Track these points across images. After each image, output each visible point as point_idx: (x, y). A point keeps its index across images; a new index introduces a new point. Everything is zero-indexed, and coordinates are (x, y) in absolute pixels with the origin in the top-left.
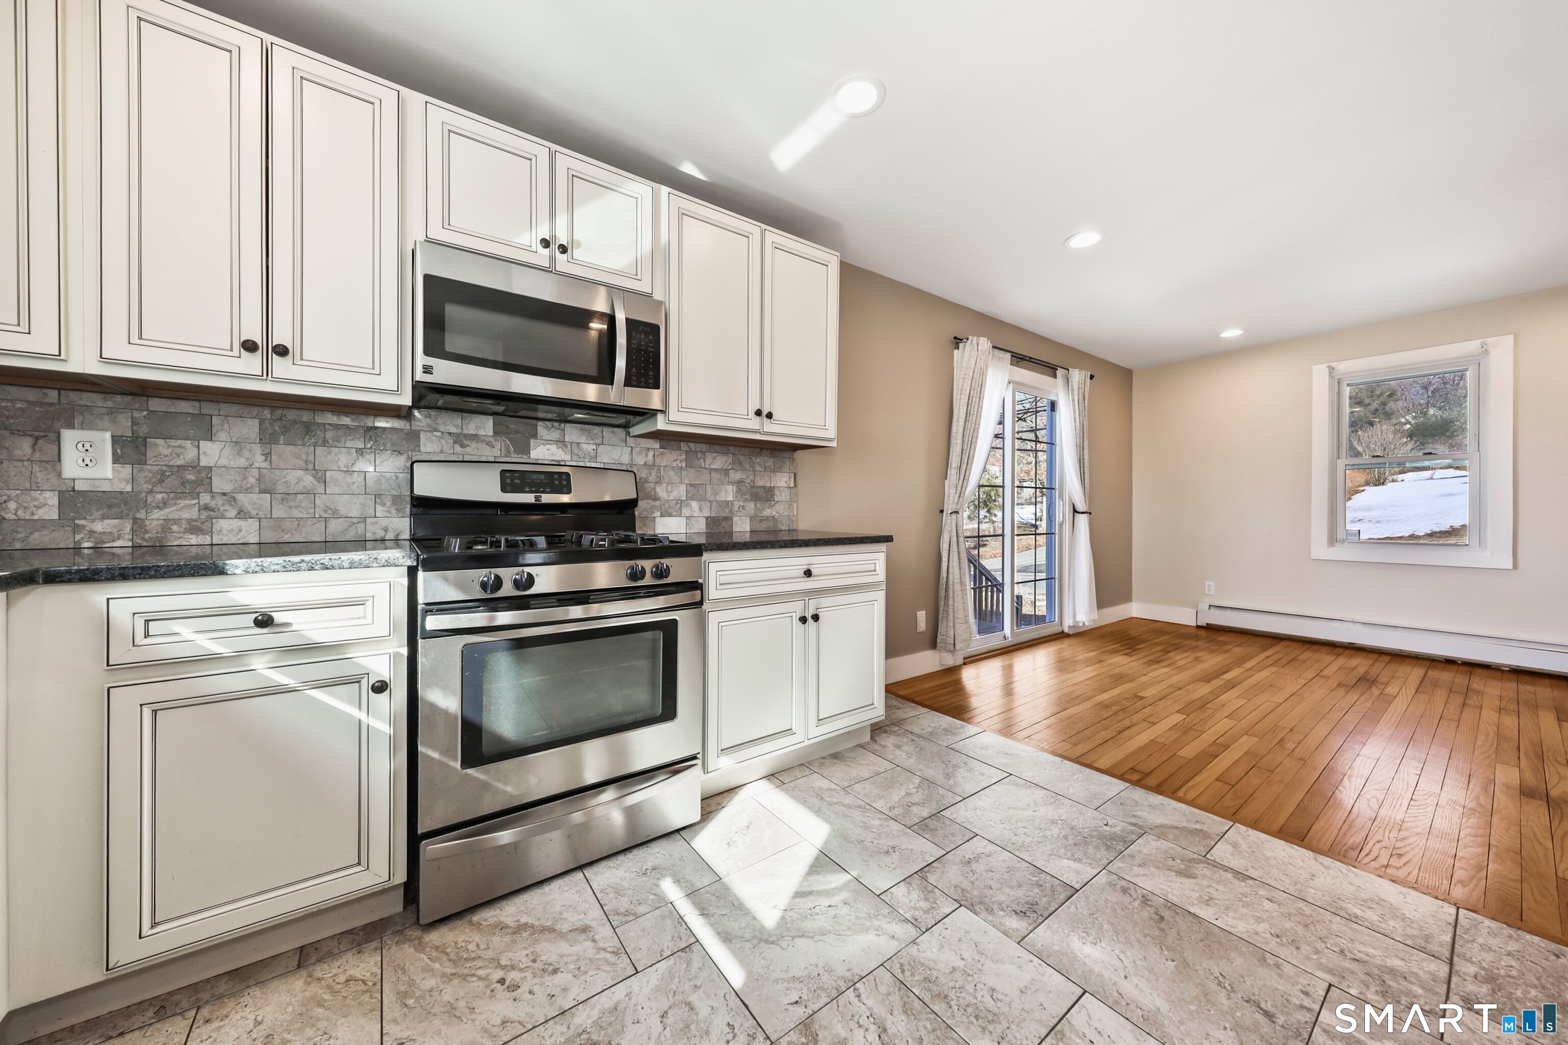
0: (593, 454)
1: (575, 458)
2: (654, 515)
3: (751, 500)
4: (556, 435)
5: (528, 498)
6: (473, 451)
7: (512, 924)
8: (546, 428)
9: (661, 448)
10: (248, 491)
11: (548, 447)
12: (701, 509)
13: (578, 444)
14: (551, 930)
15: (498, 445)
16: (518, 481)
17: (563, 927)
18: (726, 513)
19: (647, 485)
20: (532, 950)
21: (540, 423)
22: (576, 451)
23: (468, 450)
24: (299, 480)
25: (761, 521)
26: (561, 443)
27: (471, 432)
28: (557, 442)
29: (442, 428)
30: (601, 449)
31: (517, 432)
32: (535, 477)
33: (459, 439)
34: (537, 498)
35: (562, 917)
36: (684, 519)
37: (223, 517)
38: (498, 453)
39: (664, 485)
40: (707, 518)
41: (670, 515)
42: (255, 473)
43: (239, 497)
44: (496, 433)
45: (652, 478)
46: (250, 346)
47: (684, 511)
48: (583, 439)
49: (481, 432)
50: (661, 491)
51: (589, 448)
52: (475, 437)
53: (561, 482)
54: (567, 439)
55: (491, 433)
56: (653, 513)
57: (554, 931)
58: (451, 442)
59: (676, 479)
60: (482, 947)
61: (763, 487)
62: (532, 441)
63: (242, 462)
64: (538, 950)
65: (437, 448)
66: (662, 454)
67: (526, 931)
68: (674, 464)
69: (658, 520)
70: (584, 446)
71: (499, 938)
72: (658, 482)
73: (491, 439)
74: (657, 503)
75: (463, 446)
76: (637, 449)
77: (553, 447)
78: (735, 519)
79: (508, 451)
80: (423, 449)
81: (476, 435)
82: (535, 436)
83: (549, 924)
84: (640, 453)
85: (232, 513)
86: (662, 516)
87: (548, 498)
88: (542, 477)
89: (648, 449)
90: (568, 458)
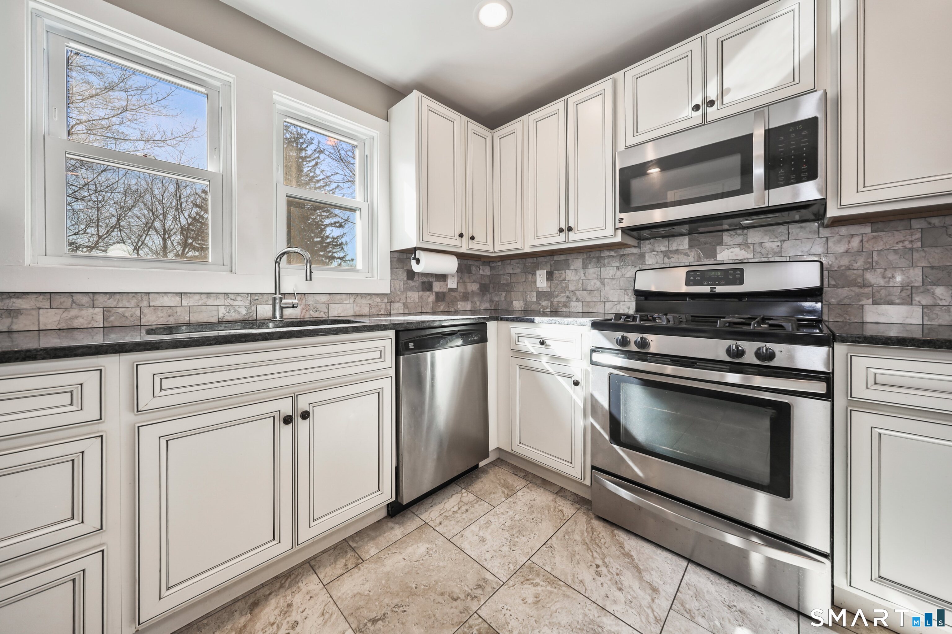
0: (777, 249)
1: (758, 255)
2: (861, 303)
4: (739, 239)
5: (705, 289)
6: (675, 259)
7: (626, 550)
8: (731, 236)
9: (872, 232)
10: (579, 290)
11: (732, 250)
13: (760, 243)
14: (639, 571)
15: (692, 254)
16: (699, 278)
17: (646, 576)
19: (848, 273)
20: (622, 569)
21: (725, 234)
22: (758, 249)
23: (672, 260)
24: (595, 284)
26: (745, 245)
27: (674, 248)
28: (739, 245)
29: (657, 249)
30: (786, 245)
31: (706, 243)
32: (713, 274)
33: (667, 254)
35: (651, 571)
36: (917, 308)
37: (572, 301)
38: (692, 260)
39: (879, 271)
41: (891, 303)
42: (581, 281)
43: (577, 292)
44: (691, 246)
45: (860, 263)
46: (561, 230)
47: (917, 298)
48: (766, 239)
49: (681, 247)
50: (873, 278)
51: (772, 245)
52: (677, 252)
53: (735, 276)
54: (749, 241)
55: (687, 247)
56: (860, 300)
57: (640, 573)
58: (662, 256)
59: (904, 262)
60: (606, 545)
62: (718, 248)
63: (577, 278)
64: (624, 572)
65: (654, 262)
66: (874, 238)
67: (628, 559)
69: (867, 308)
70: (768, 245)
71: (615, 549)
72: (871, 268)
73: (688, 251)
74: (867, 290)
75: (669, 258)
76: (835, 239)
77: (737, 250)
79: (699, 257)
80: (647, 263)
81: (677, 250)
82: (720, 243)
83: (641, 567)
84: (839, 241)
85: (574, 299)
86: (875, 303)
87: (720, 289)
88: (719, 273)
89: (852, 236)
90: (751, 256)
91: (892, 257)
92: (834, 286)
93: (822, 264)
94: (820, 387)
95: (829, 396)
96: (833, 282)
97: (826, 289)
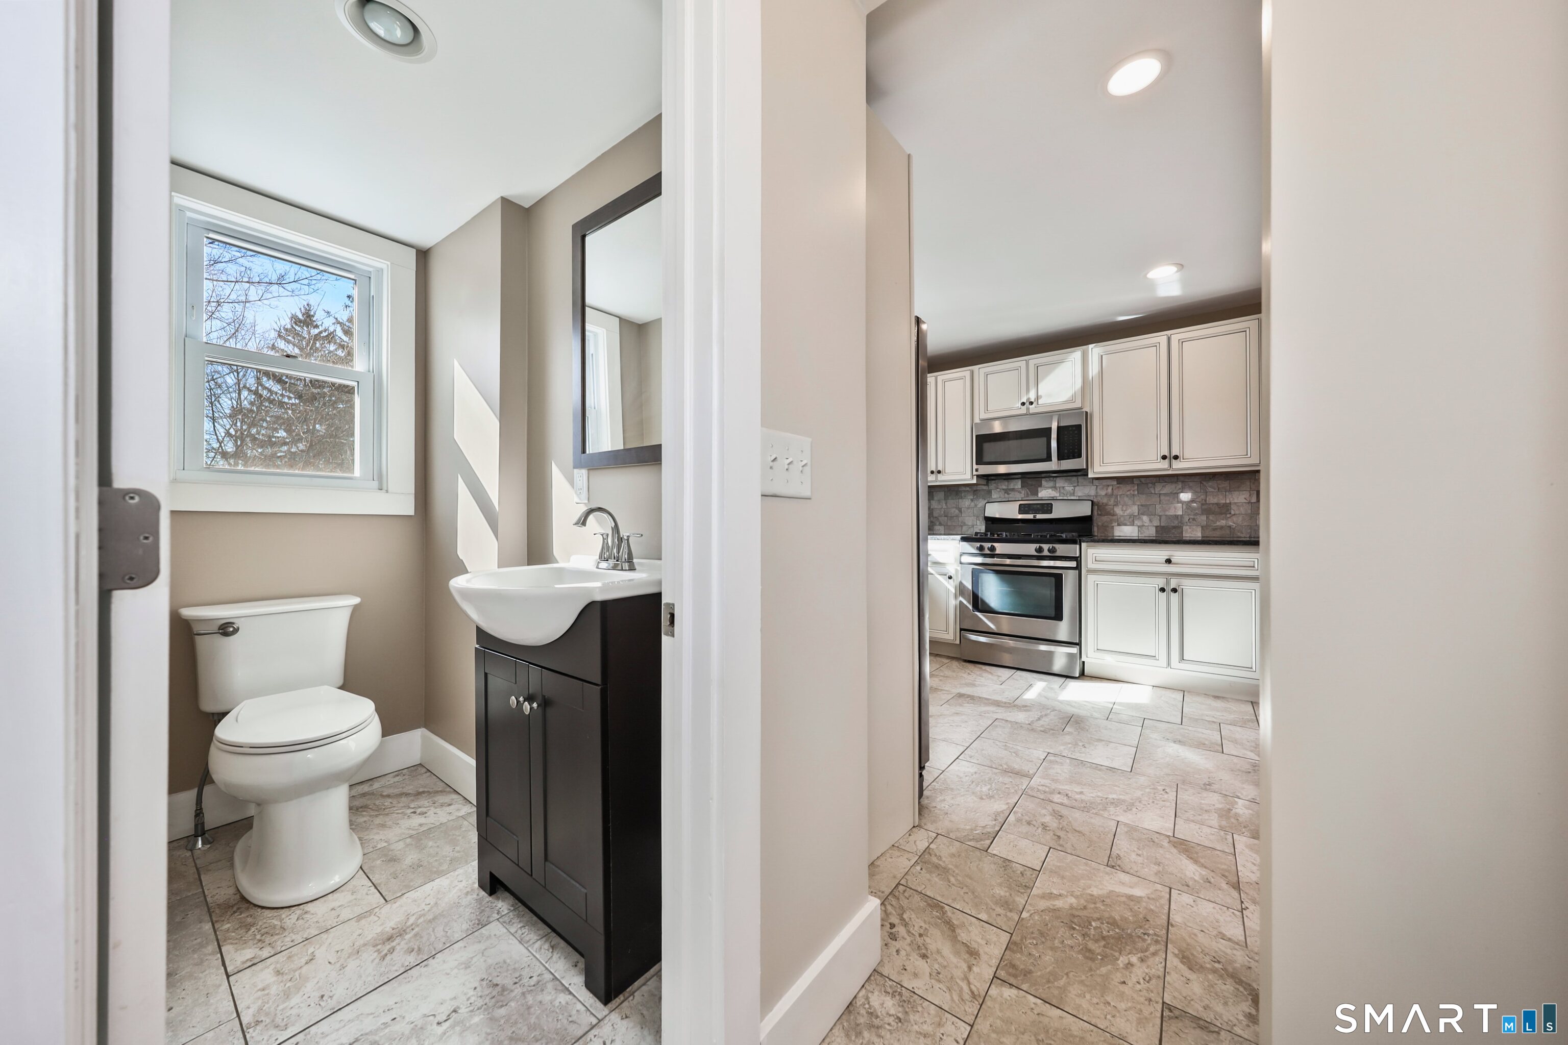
0: (1072, 492)
1: (1062, 495)
2: (1113, 525)
3: (1202, 514)
4: (1051, 484)
5: (1030, 516)
6: (1012, 495)
8: (1046, 481)
9: (1117, 484)
10: (941, 516)
11: (1047, 490)
12: (1151, 521)
13: (1063, 487)
15: (1023, 492)
16: (1026, 509)
18: (1176, 523)
19: (1107, 507)
21: (1043, 479)
22: (1062, 491)
23: (1011, 495)
24: (955, 512)
25: (1215, 529)
26: (1054, 488)
27: (1012, 487)
28: (1051, 488)
29: (1000, 487)
30: (1077, 488)
31: (1032, 485)
32: (1035, 506)
33: (1007, 491)
34: (1034, 517)
36: (1136, 528)
37: (936, 525)
38: (1023, 496)
39: (1120, 506)
40: (1156, 527)
41: (1126, 525)
42: (943, 510)
43: (939, 518)
44: (1022, 487)
45: (1112, 502)
47: (1136, 522)
48: (1066, 485)
49: (1016, 487)
50: (1118, 510)
51: (1069, 488)
52: (1013, 490)
53: (1048, 508)
54: (1057, 485)
55: (1020, 487)
56: (1112, 523)
58: (1003, 493)
59: (1130, 502)
61: (1217, 504)
62: (1039, 489)
63: (940, 507)
65: (998, 496)
66: (1118, 487)
68: (1128, 493)
70: (1067, 488)
72: (1116, 505)
73: (1020, 490)
74: (1115, 517)
75: (1008, 494)
76: (1101, 487)
77: (1050, 491)
78: (1184, 528)
79: (1028, 494)
80: (993, 497)
81: (1013, 489)
82: (1040, 486)
84: (1103, 488)
85: (938, 524)
86: (1119, 525)
87: (1039, 516)
88: (1038, 506)
89: (1108, 486)
90: (1058, 495)
91: (1126, 499)
92: (1100, 515)
93: (1092, 501)
94: (1074, 564)
95: (1079, 567)
96: (1099, 513)
97: (1095, 518)
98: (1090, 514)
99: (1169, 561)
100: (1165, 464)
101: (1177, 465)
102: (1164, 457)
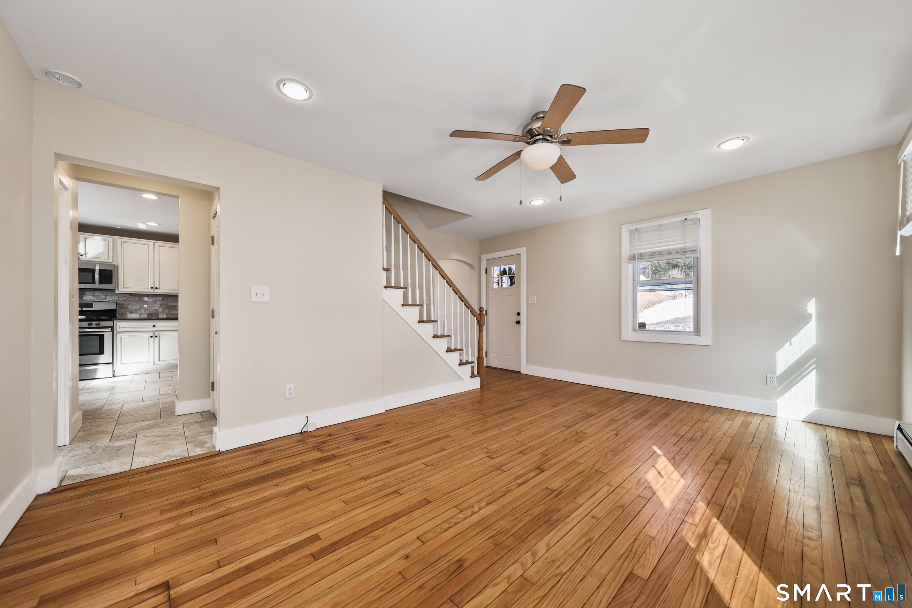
0: (104, 298)
1: (99, 299)
2: (127, 313)
3: (167, 309)
4: (92, 294)
8: (89, 292)
11: (89, 297)
12: (145, 311)
13: (99, 296)
18: (156, 312)
21: (86, 291)
22: (98, 297)
26: (94, 295)
28: (92, 295)
30: (107, 297)
34: (81, 309)
36: (138, 314)
39: (131, 305)
40: (148, 314)
41: (133, 312)
45: (126, 303)
47: (138, 312)
48: (101, 294)
50: (129, 307)
51: (104, 296)
53: (91, 305)
54: (95, 294)
59: (136, 304)
61: (172, 305)
62: (84, 296)
66: (130, 297)
68: (135, 300)
70: (101, 296)
72: (129, 304)
74: (128, 310)
77: (91, 297)
78: (160, 314)
84: (122, 297)
86: (130, 312)
87: (85, 309)
88: (84, 304)
89: (125, 296)
90: (96, 299)
91: (134, 302)
92: (120, 309)
93: (116, 303)
94: (110, 329)
95: (112, 331)
96: (120, 308)
97: (117, 310)
98: (115, 308)
99: (154, 326)
100: (152, 290)
101: (156, 291)
102: (152, 288)
